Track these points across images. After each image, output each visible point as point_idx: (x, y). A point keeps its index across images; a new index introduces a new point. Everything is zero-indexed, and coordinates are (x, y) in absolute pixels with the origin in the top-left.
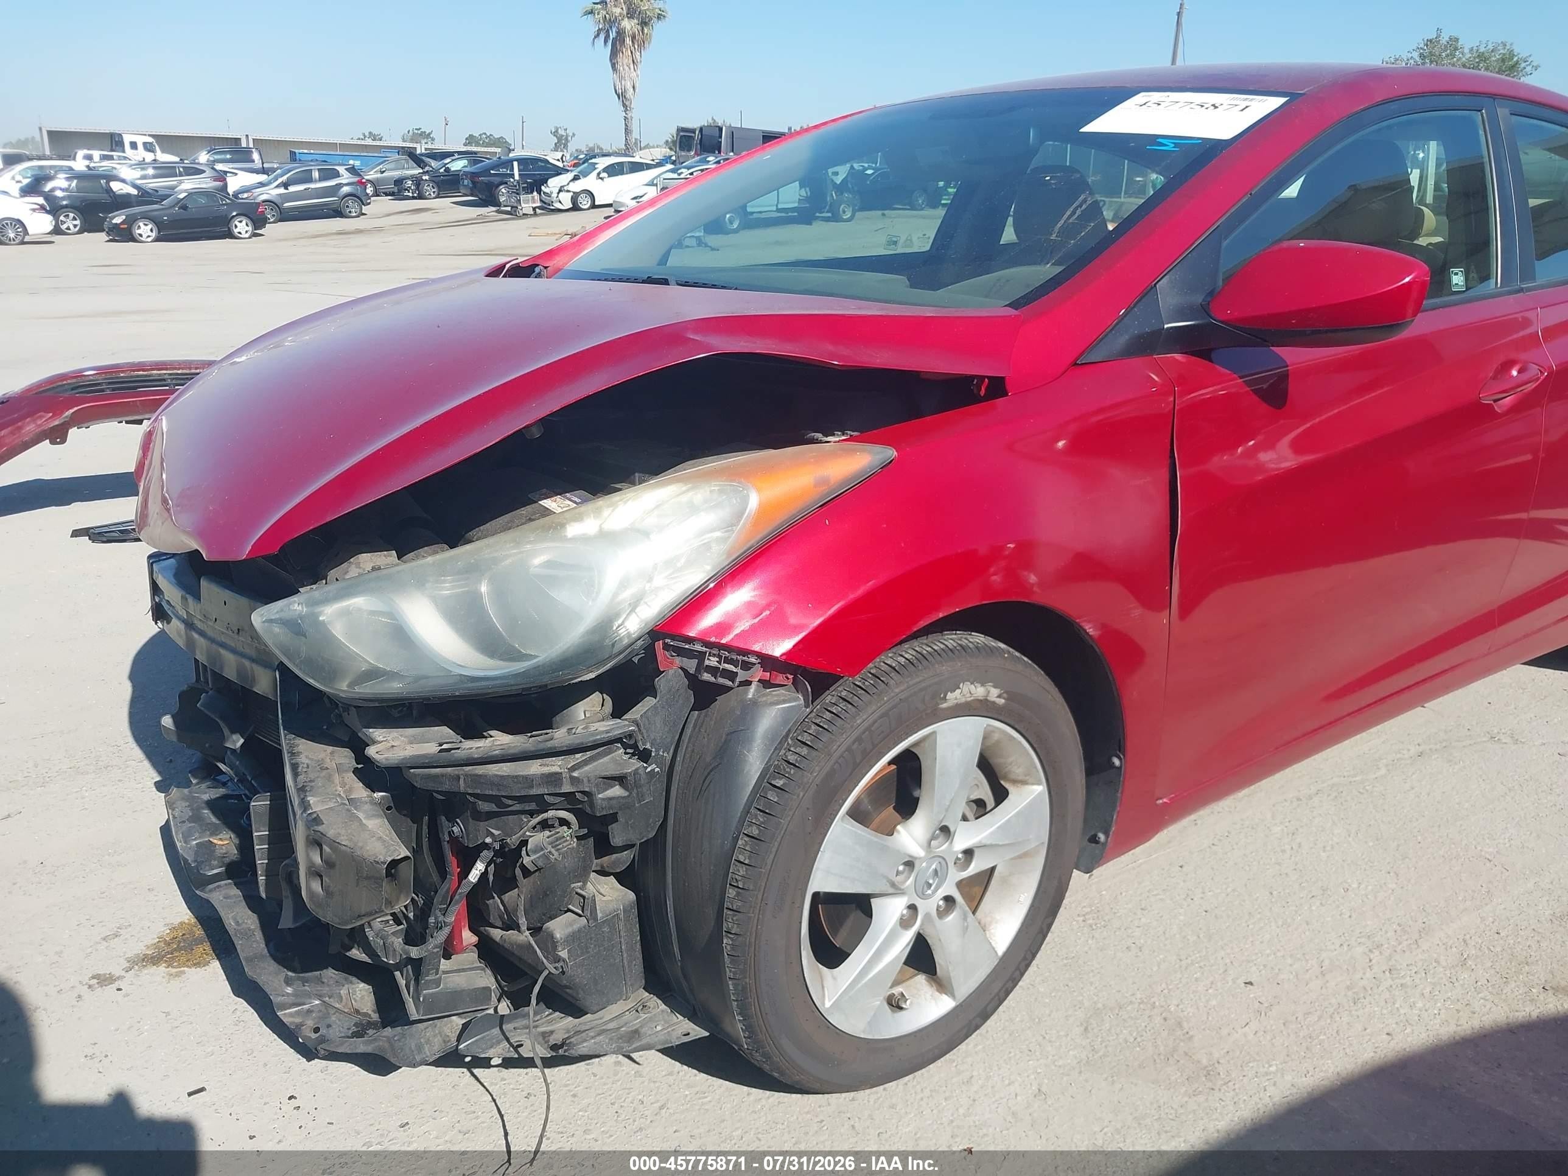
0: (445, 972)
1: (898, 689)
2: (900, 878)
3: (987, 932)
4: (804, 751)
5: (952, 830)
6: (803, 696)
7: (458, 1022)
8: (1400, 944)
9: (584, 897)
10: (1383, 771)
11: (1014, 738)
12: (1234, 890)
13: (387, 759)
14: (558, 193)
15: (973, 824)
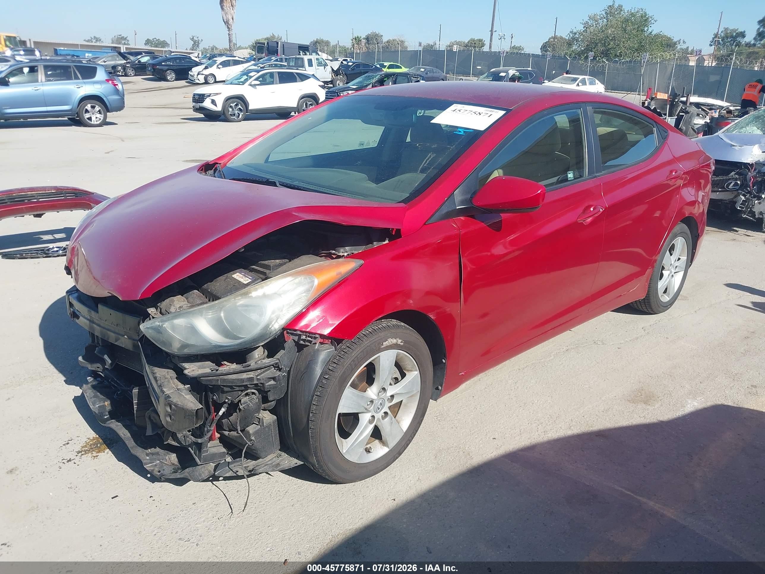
0: (209, 448)
1: (366, 342)
2: (369, 407)
3: (400, 424)
4: (335, 365)
5: (386, 389)
6: (334, 347)
7: (213, 465)
8: (549, 422)
9: (259, 419)
10: (552, 357)
11: (407, 356)
12: (492, 405)
13: (192, 375)
14: (198, 75)
15: (394, 386)
